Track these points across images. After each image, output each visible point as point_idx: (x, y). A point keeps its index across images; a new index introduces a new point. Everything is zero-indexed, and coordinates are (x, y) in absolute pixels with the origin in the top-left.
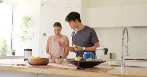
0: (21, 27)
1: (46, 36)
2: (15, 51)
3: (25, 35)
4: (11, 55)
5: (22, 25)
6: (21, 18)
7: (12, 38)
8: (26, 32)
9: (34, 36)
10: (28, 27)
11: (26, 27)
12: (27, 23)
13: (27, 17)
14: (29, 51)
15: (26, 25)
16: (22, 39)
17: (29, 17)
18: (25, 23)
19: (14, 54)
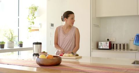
0: (28, 18)
1: (53, 26)
2: (22, 43)
3: (32, 25)
4: (19, 47)
5: (29, 16)
6: (27, 8)
7: (19, 29)
8: (33, 23)
9: (41, 27)
10: (35, 18)
11: (32, 18)
12: (33, 13)
13: (33, 7)
14: (39, 45)
15: (33, 16)
16: (29, 30)
17: (35, 7)
18: (31, 13)
19: (21, 45)
